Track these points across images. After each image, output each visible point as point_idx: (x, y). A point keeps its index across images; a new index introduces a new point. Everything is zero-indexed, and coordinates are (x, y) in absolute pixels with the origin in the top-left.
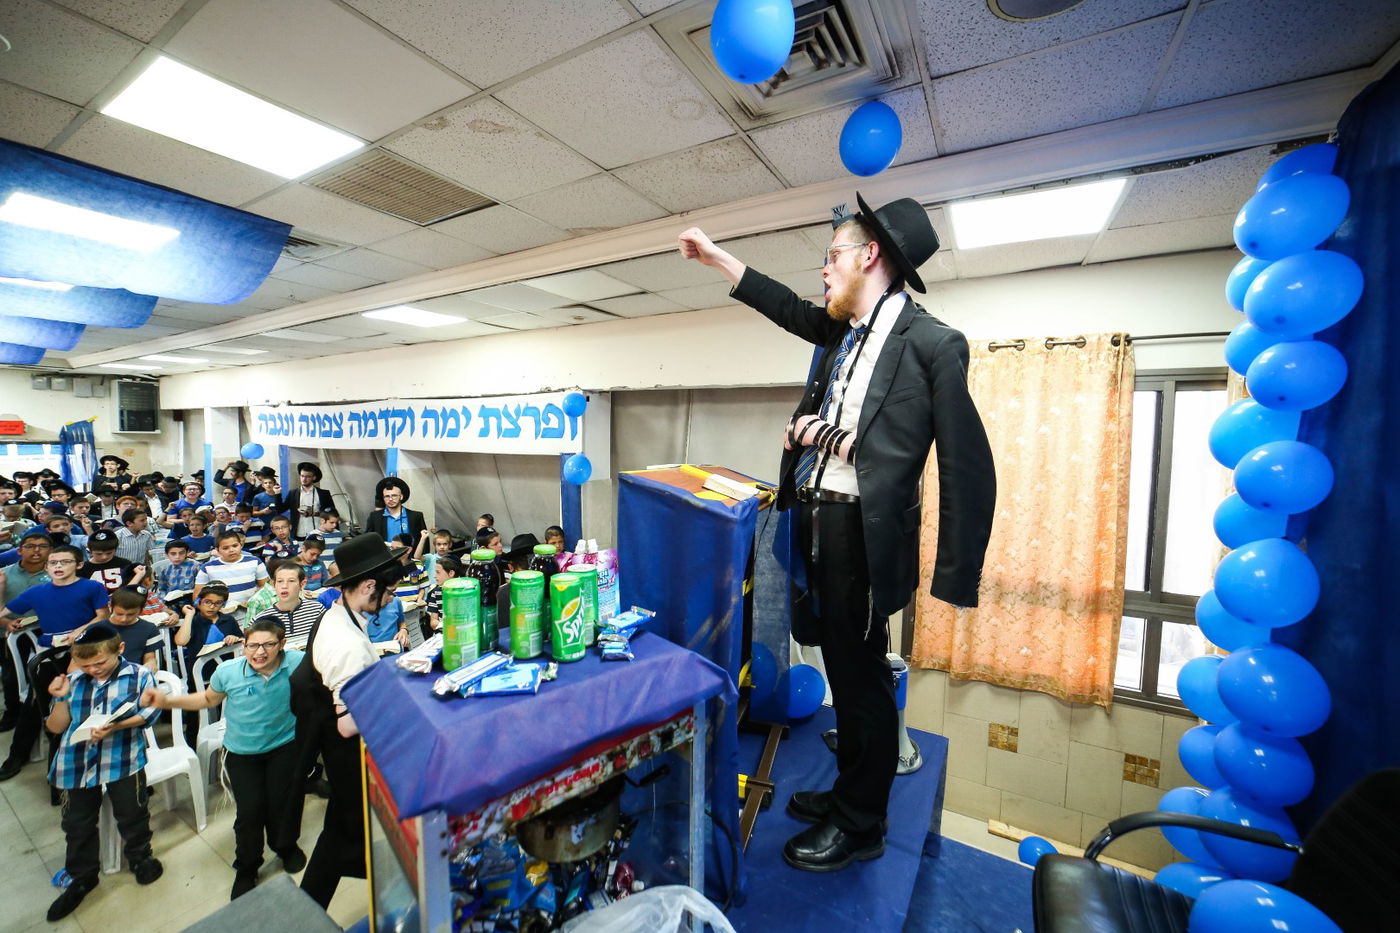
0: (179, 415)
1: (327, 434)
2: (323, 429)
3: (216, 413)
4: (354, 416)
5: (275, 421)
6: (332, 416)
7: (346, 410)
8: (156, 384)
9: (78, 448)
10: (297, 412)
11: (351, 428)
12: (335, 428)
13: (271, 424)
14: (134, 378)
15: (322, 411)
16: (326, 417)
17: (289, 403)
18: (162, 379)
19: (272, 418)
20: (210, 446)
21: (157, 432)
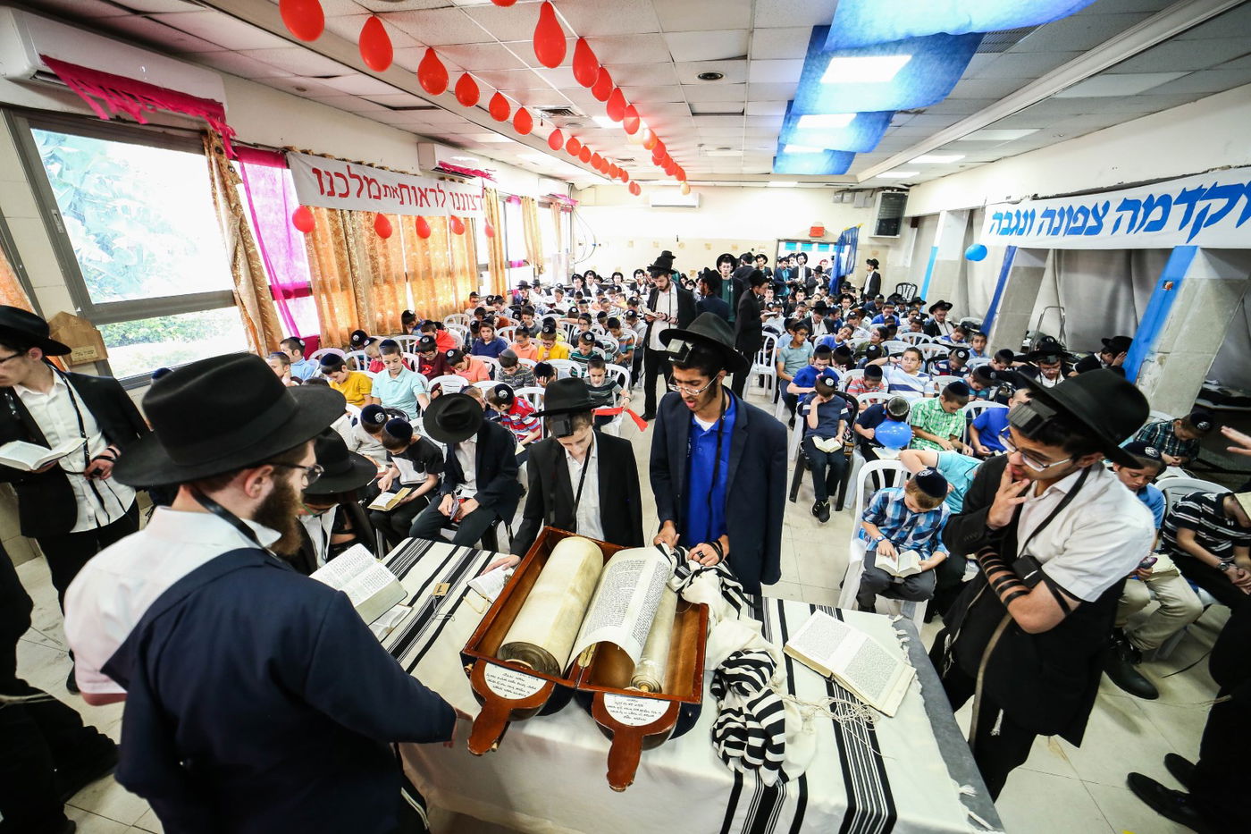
0: (916, 222)
1: (1076, 231)
2: (1072, 225)
3: (949, 216)
4: (1126, 205)
5: (1011, 220)
6: (1090, 208)
7: (1116, 198)
8: (906, 193)
9: (847, 248)
10: (1040, 207)
11: (1119, 220)
12: (1092, 222)
13: (1005, 223)
14: (892, 189)
15: (1076, 203)
16: (1083, 210)
17: (1035, 197)
18: (911, 188)
19: (1009, 216)
20: (936, 248)
21: (898, 236)
